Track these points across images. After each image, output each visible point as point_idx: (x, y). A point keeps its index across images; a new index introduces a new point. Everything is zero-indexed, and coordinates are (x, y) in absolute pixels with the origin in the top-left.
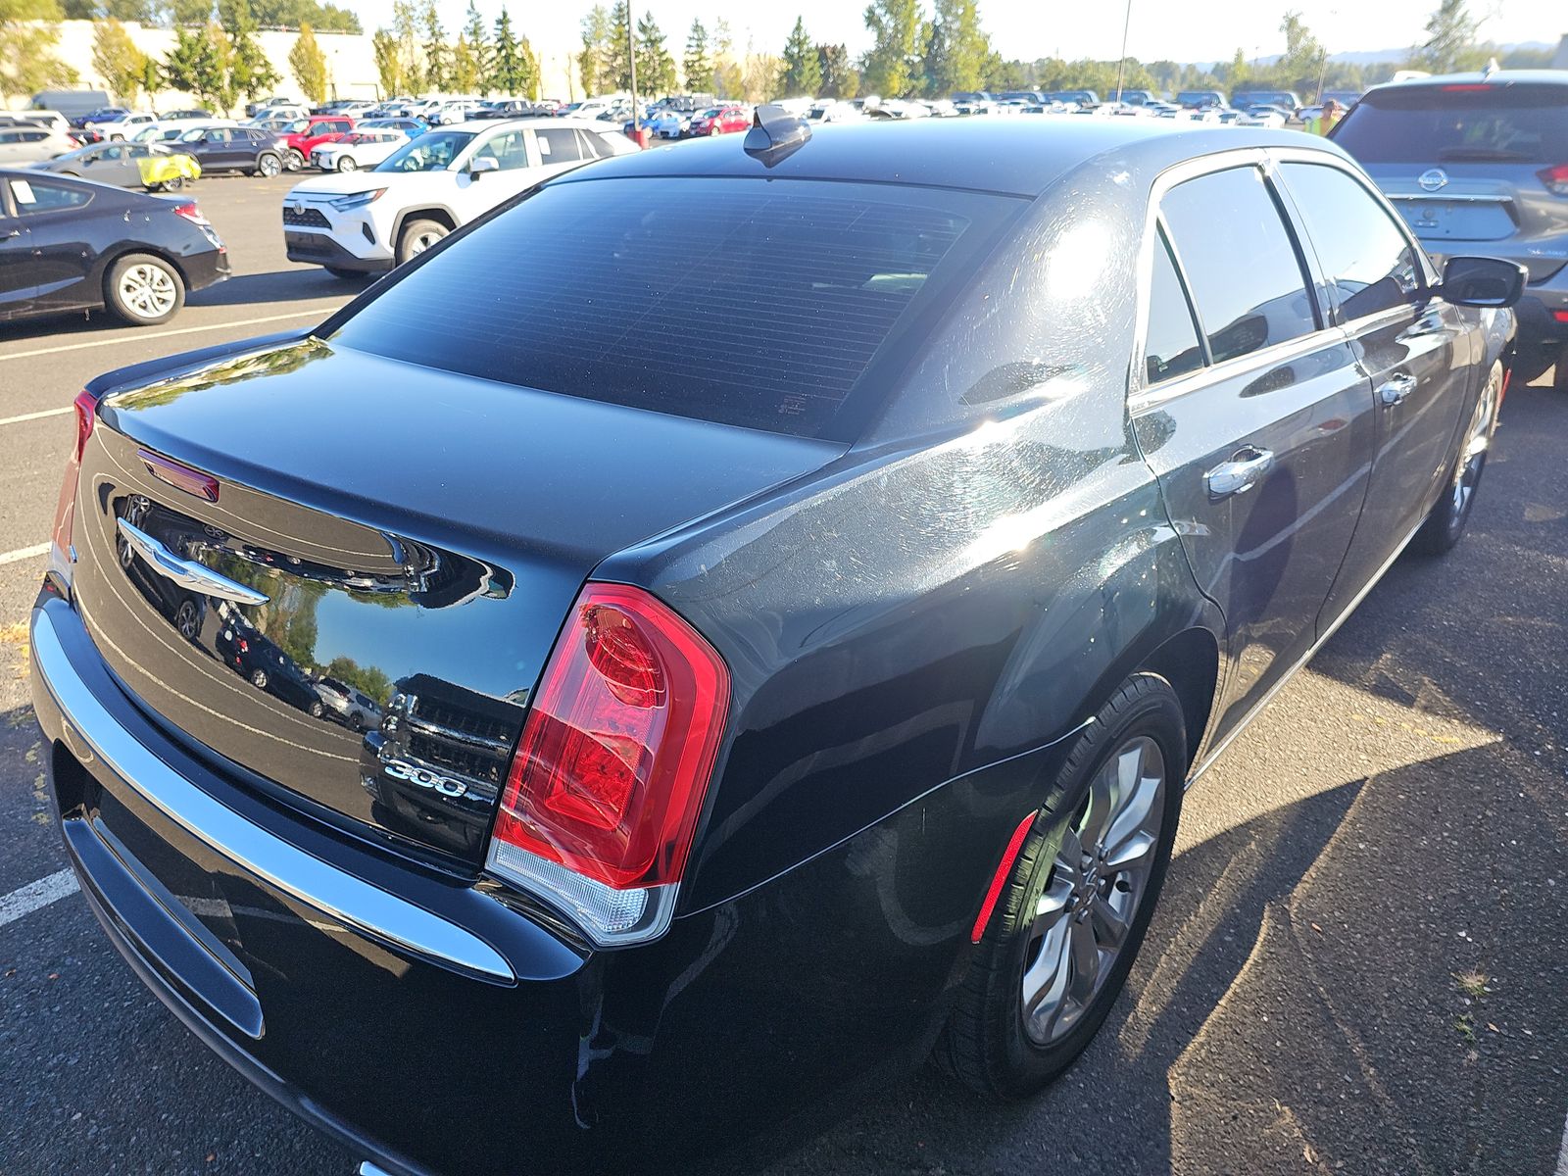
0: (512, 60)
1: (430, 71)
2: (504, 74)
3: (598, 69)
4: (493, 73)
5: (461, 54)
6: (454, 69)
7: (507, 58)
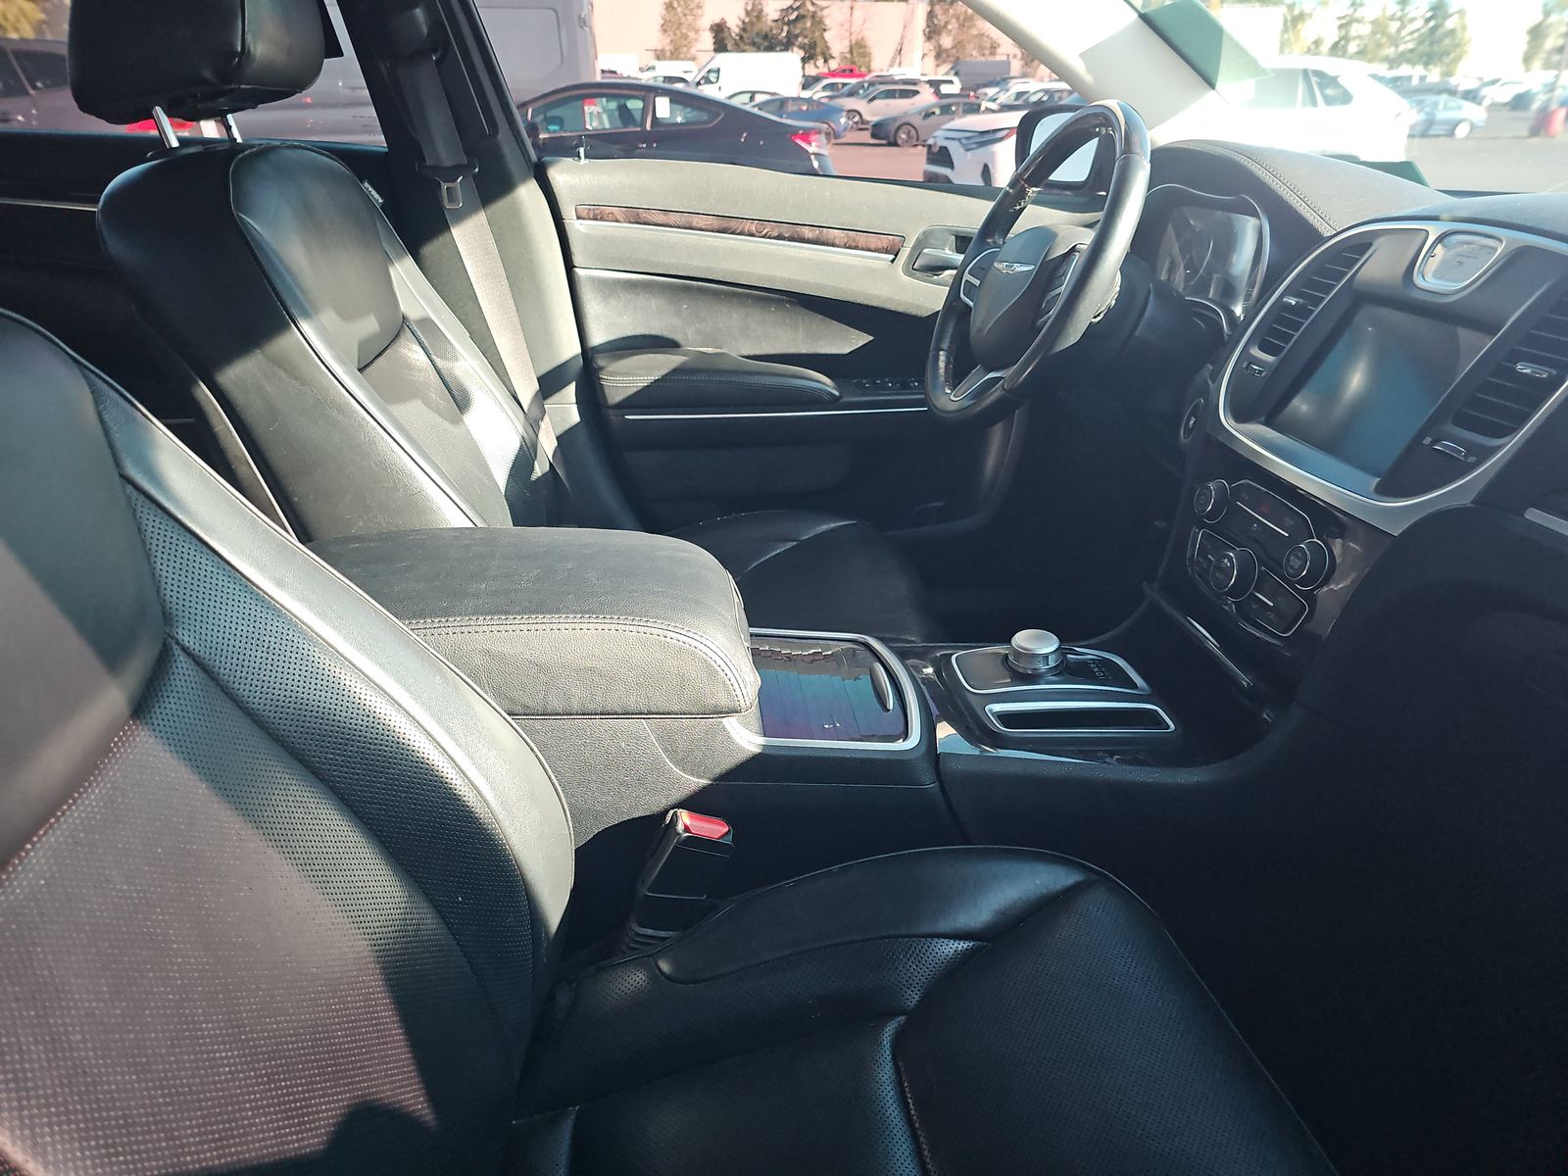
0: (1439, 32)
1: (1336, 44)
2: (1425, 48)
3: (1551, 42)
4: (1410, 46)
5: (1379, 26)
6: (1365, 42)
7: (1433, 30)
